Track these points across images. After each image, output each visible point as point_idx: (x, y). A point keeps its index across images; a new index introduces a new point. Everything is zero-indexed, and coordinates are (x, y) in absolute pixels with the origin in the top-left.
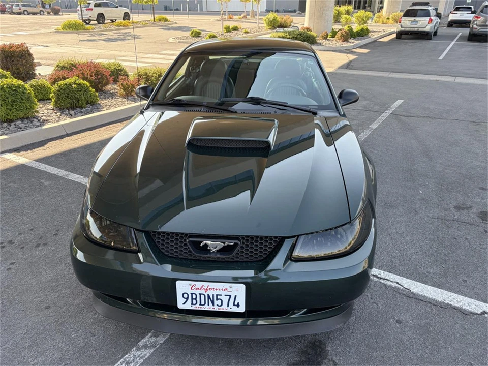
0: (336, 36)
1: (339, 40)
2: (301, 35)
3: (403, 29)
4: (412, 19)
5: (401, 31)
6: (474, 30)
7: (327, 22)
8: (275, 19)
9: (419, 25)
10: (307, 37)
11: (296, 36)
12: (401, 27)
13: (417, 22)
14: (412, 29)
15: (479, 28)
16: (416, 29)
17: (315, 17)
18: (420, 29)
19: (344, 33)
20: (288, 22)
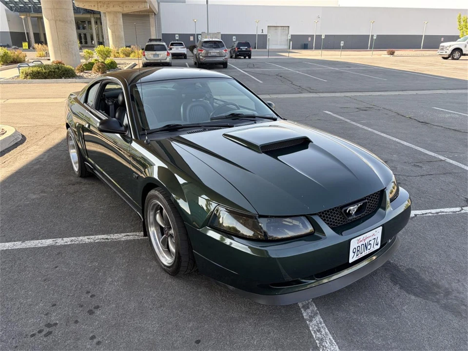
0: (93, 69)
1: (97, 72)
2: (58, 68)
3: (148, 61)
4: (154, 52)
5: (147, 63)
6: (201, 60)
7: (75, 56)
8: (5, 55)
9: (160, 57)
10: (66, 71)
11: (53, 70)
12: (146, 59)
13: (158, 55)
14: (156, 61)
15: (204, 58)
16: (159, 61)
17: (61, 51)
18: (162, 61)
19: (100, 66)
20: (21, 56)
